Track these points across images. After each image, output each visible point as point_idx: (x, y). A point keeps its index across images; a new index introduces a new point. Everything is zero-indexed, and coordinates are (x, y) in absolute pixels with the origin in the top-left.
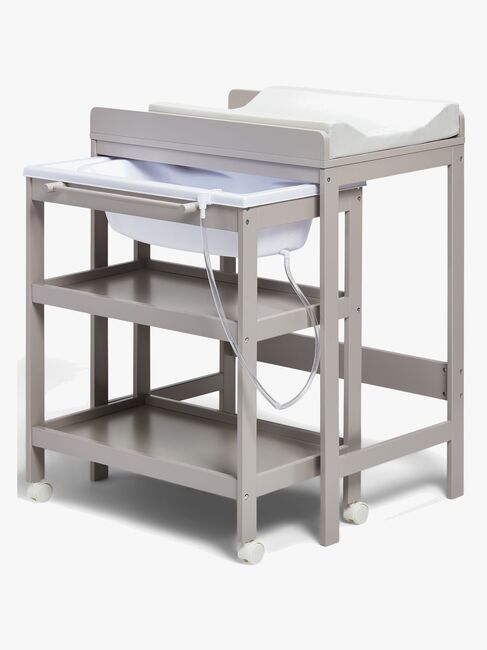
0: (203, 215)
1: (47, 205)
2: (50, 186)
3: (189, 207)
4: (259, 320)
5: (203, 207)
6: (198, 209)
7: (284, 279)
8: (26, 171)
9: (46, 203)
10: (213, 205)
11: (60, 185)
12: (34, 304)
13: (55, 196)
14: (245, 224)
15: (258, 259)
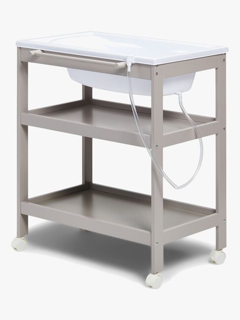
0: (129, 70)
1: (30, 64)
2: (33, 52)
3: (121, 65)
4: (164, 135)
5: (129, 65)
6: (126, 66)
7: (179, 110)
8: (17, 43)
9: (29, 63)
10: (136, 64)
11: (39, 52)
12: (22, 125)
13: (35, 59)
14: (155, 75)
15: (164, 97)
